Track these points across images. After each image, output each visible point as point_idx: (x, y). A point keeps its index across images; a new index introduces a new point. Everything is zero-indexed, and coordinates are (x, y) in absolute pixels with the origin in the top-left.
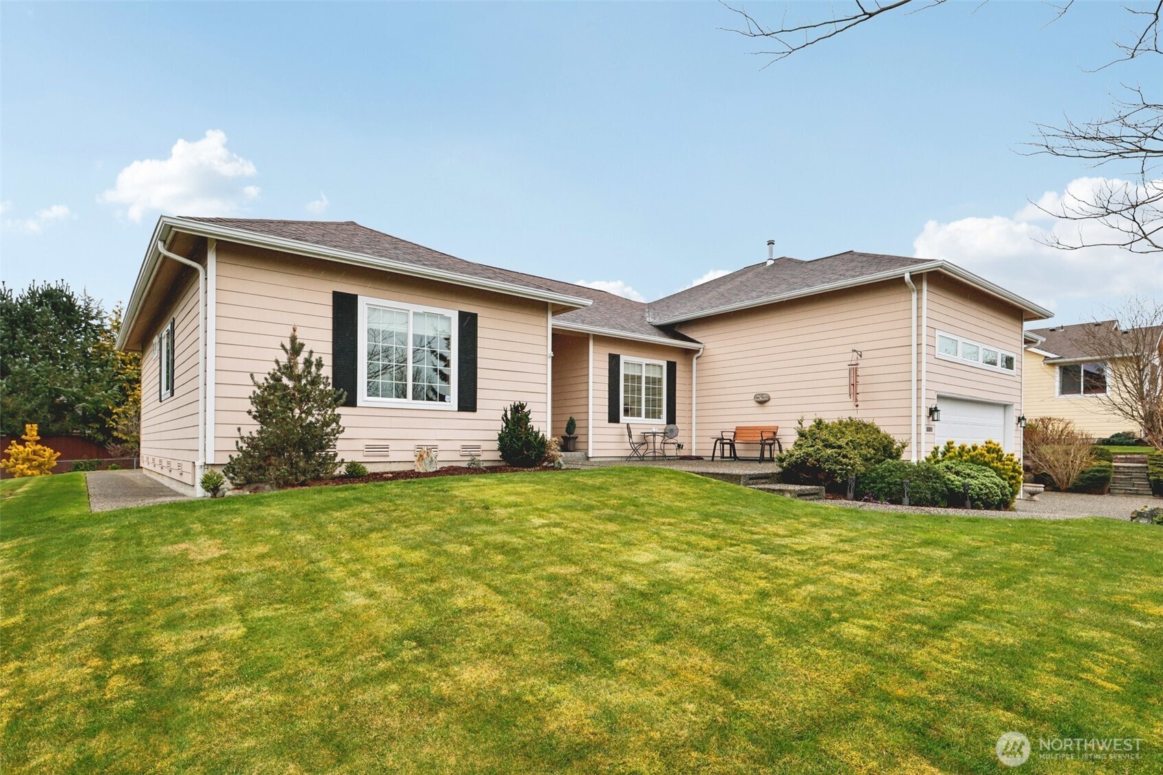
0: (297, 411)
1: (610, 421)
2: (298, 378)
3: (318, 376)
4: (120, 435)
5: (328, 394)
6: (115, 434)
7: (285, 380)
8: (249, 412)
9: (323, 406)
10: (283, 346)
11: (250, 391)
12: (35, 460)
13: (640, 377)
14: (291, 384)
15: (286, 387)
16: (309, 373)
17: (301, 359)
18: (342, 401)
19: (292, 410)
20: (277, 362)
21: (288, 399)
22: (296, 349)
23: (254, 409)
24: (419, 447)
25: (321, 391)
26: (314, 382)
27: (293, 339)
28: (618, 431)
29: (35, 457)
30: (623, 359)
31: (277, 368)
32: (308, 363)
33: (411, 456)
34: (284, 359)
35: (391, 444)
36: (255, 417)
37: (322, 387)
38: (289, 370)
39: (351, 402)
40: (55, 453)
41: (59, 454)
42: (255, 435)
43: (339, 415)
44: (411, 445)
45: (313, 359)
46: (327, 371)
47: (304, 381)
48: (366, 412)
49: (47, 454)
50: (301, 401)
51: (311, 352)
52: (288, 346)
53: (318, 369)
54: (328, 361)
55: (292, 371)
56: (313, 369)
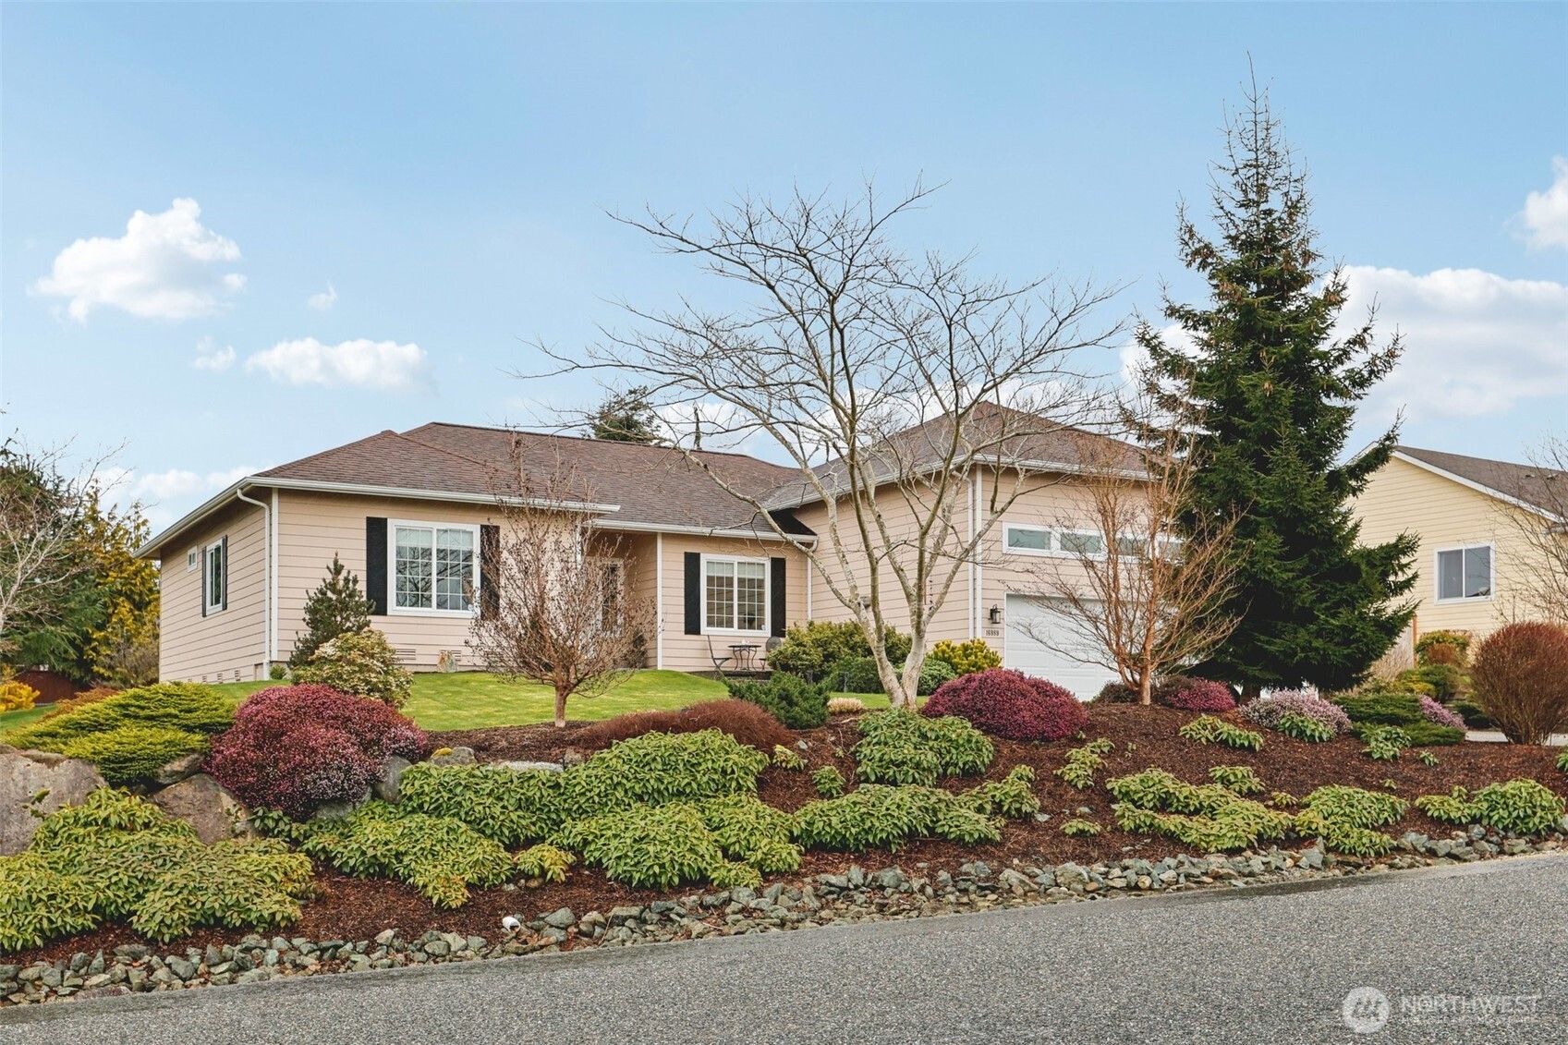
0: (339, 619)
1: (687, 632)
2: (340, 593)
3: (355, 590)
4: (102, 671)
5: (362, 604)
6: (95, 668)
7: (329, 594)
8: (304, 620)
9: (358, 614)
10: (328, 568)
11: (304, 603)
12: (11, 701)
13: (730, 581)
14: (334, 597)
15: (331, 599)
16: (348, 588)
17: (341, 577)
18: (372, 610)
19: (335, 617)
20: (324, 580)
21: (332, 608)
22: (338, 569)
23: (307, 617)
24: (442, 652)
25: (357, 602)
26: (351, 595)
27: (336, 562)
28: (699, 645)
29: (11, 697)
30: (704, 559)
31: (323, 585)
32: (346, 580)
33: (436, 660)
34: (329, 577)
35: (419, 650)
36: (308, 624)
37: (357, 599)
38: (333, 587)
39: (381, 610)
40: (34, 691)
41: (38, 693)
42: (308, 637)
43: (370, 621)
44: (436, 650)
45: (351, 578)
46: (362, 586)
47: (344, 595)
48: (397, 620)
49: (24, 693)
50: (342, 610)
51: (349, 572)
52: (332, 567)
53: (354, 585)
54: (362, 577)
55: (335, 588)
56: (351, 585)
